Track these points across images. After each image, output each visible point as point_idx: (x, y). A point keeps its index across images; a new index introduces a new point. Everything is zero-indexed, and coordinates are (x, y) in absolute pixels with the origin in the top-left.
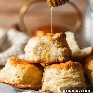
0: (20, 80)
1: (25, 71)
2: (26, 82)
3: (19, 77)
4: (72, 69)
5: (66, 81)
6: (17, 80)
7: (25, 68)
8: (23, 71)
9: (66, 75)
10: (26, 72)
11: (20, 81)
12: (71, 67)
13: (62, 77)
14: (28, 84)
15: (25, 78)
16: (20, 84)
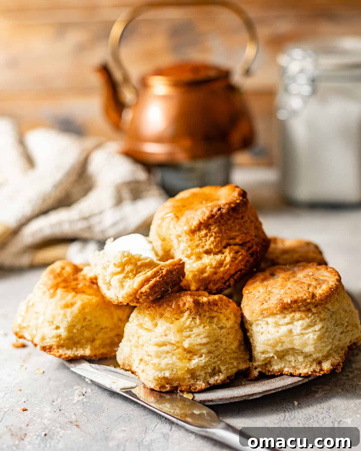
0: (59, 336)
1: (72, 313)
2: (76, 340)
3: (58, 328)
4: (188, 318)
5: (162, 353)
6: (53, 337)
7: (72, 305)
8: (68, 315)
9: (166, 336)
10: (76, 317)
11: (60, 340)
12: (186, 314)
13: (154, 341)
14: (83, 347)
15: (75, 331)
16: (60, 346)
